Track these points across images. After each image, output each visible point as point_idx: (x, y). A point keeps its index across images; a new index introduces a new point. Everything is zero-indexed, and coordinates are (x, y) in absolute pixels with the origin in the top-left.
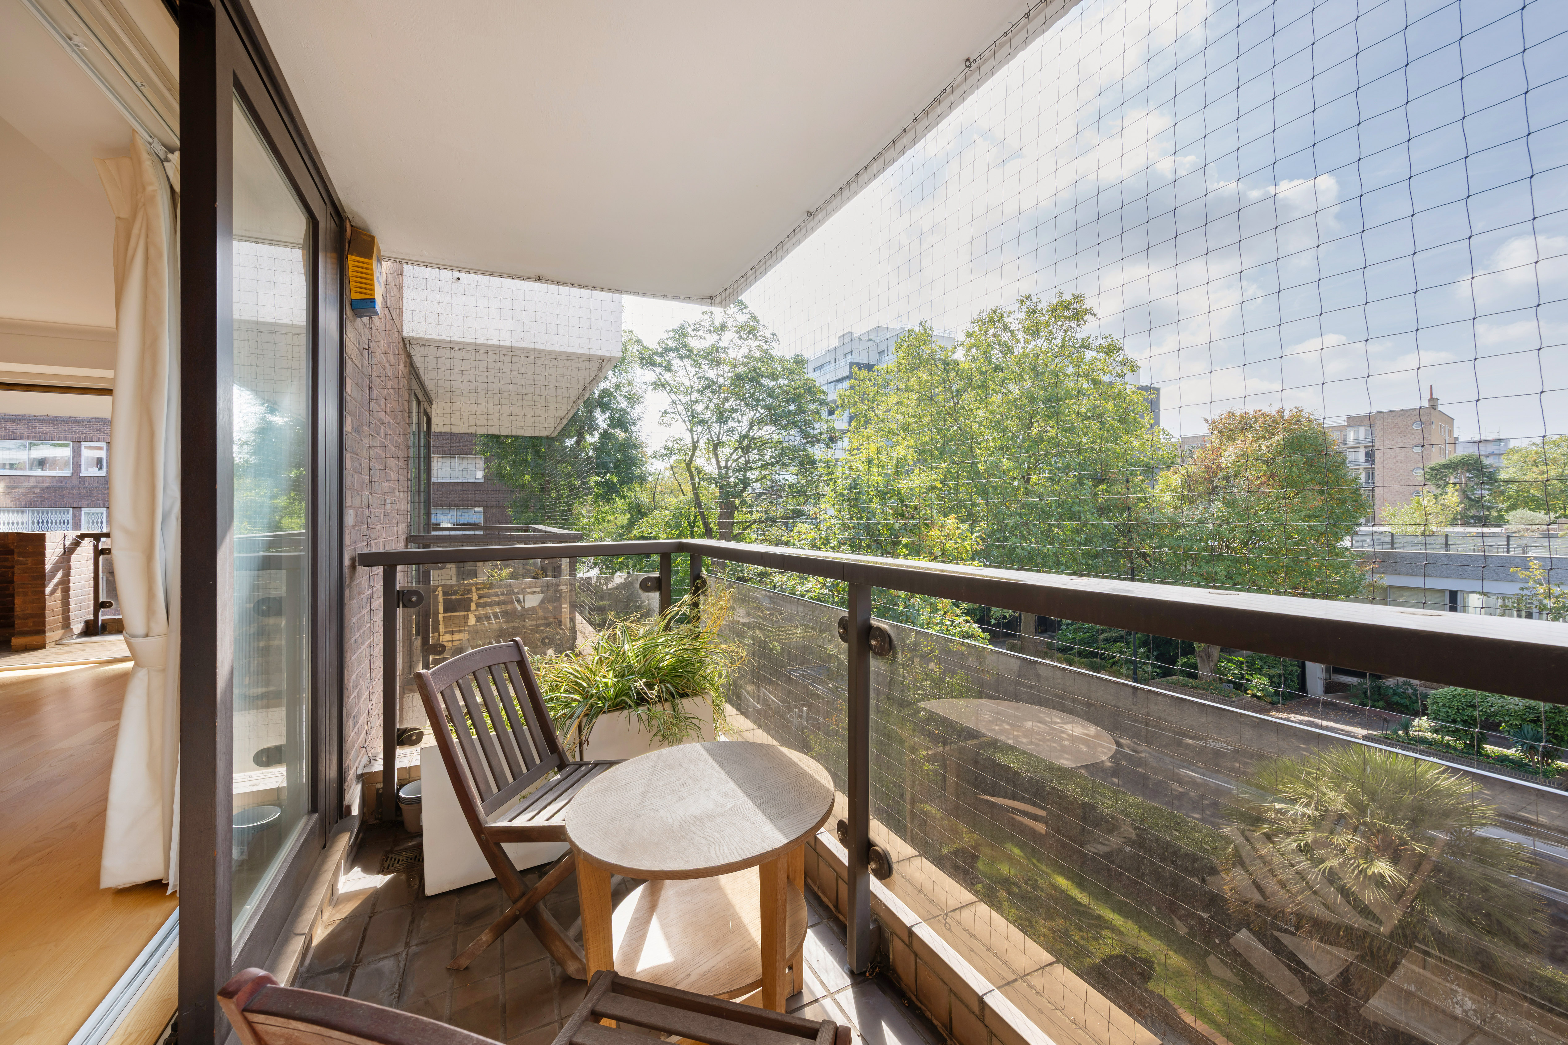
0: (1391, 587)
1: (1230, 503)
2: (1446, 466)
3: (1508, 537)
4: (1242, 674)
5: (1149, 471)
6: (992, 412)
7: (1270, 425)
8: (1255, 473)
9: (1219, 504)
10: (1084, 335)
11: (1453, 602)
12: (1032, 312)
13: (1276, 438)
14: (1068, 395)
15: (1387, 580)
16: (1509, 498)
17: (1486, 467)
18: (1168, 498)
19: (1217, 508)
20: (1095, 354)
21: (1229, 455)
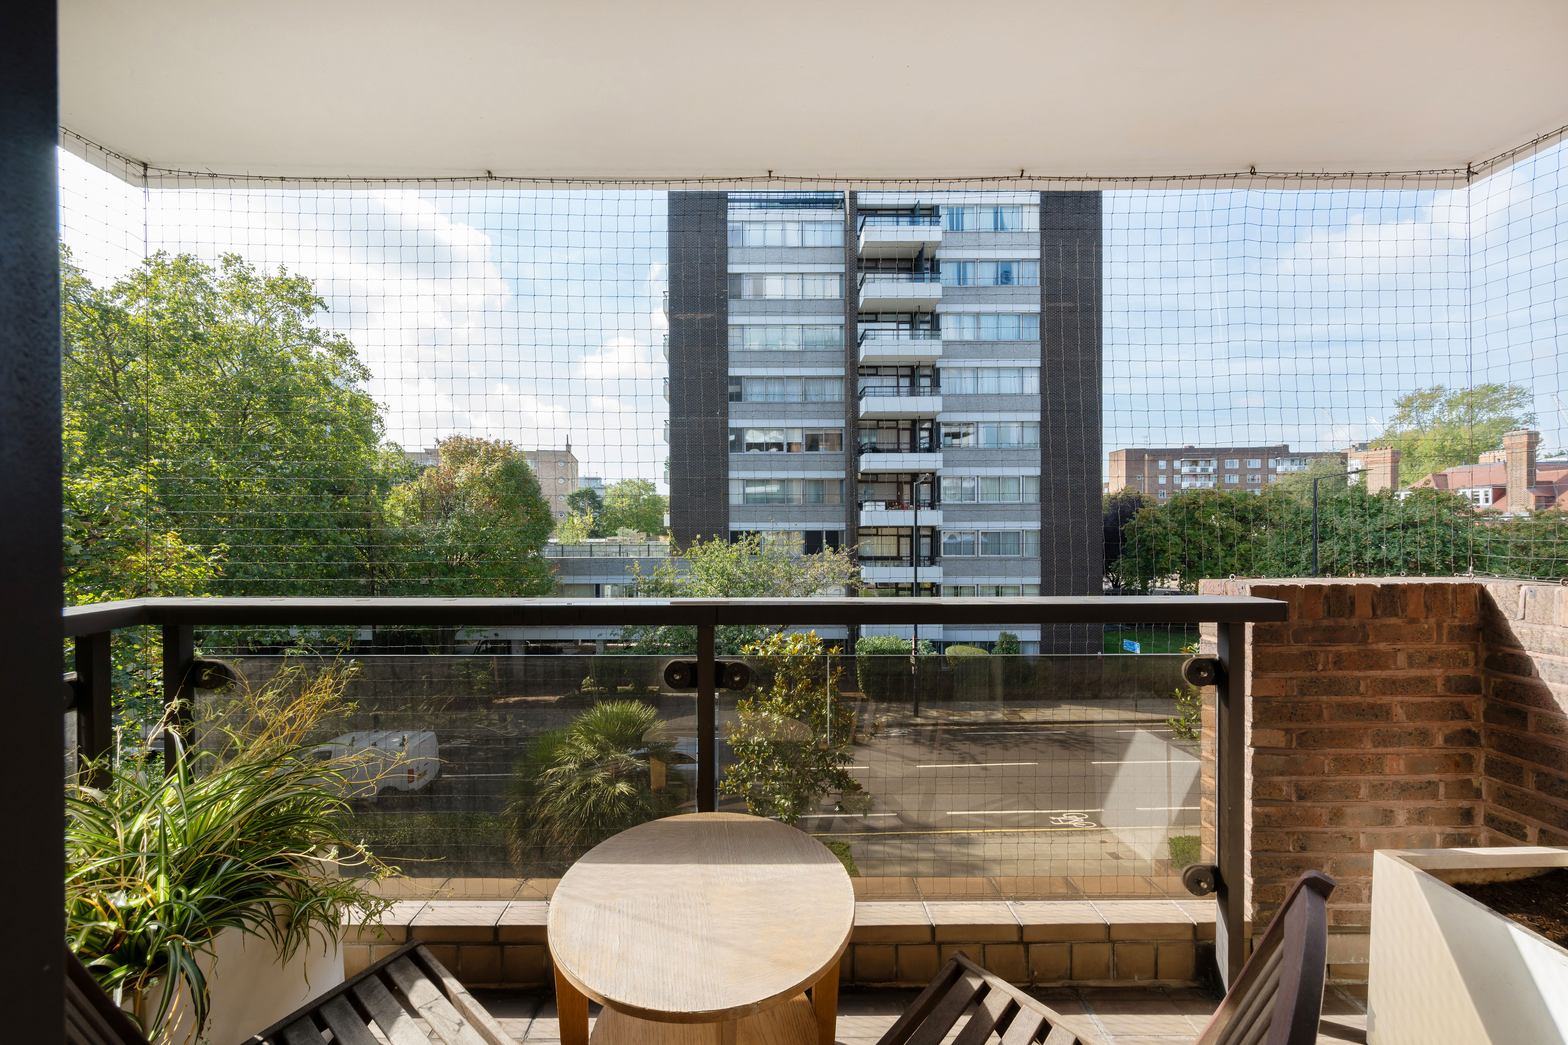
0: (567, 585)
1: (463, 519)
2: (578, 495)
3: (591, 546)
4: (469, 674)
5: (384, 485)
6: (179, 393)
7: (491, 452)
8: (480, 494)
9: (455, 521)
10: (313, 326)
11: (598, 591)
12: (244, 279)
13: (496, 465)
14: (298, 390)
15: (566, 580)
16: (608, 518)
17: (597, 497)
18: (400, 513)
19: (452, 524)
20: (323, 350)
21: (462, 476)
